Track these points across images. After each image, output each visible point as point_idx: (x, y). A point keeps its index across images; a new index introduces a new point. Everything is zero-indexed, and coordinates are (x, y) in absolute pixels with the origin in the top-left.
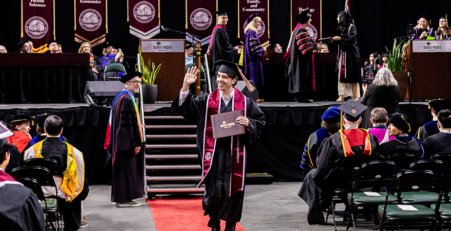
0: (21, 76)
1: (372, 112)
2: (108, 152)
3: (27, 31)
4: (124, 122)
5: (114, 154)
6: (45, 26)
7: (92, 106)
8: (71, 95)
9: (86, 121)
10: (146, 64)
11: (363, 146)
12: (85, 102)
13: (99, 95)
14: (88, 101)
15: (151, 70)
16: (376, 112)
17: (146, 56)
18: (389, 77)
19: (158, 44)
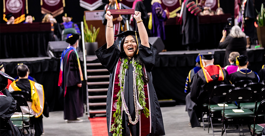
0: (5, 40)
1: (230, 55)
2: (61, 88)
3: (8, 8)
4: (72, 68)
5: (65, 89)
6: (20, 3)
7: (52, 58)
8: (39, 51)
9: (49, 69)
10: (89, 28)
11: (218, 75)
12: (48, 56)
13: (57, 51)
14: (50, 55)
15: (93, 32)
16: (232, 55)
17: (89, 23)
18: (239, 32)
19: (97, 14)
